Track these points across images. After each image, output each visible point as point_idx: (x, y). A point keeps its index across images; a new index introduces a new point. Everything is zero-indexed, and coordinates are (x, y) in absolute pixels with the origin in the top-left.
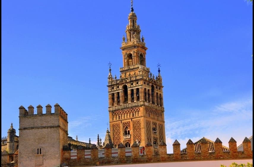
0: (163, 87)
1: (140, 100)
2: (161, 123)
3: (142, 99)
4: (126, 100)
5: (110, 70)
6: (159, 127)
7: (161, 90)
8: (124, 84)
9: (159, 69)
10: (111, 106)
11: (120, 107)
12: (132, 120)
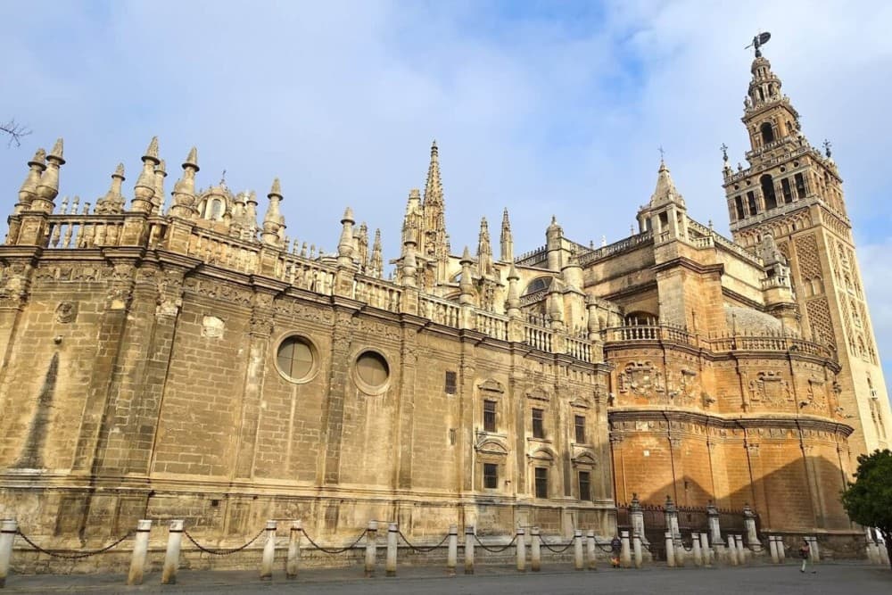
3: (811, 191)
4: (771, 203)
6: (848, 253)
8: (763, 174)
10: (736, 220)
12: (790, 238)
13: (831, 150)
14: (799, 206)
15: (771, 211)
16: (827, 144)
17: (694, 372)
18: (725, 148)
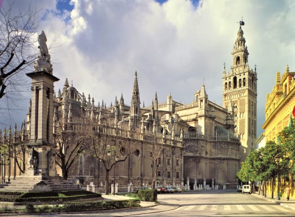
0: (257, 79)
1: (246, 86)
2: (255, 102)
3: (247, 84)
4: (235, 86)
5: (225, 68)
6: (254, 104)
7: (256, 82)
8: (234, 76)
9: (255, 68)
10: (224, 91)
11: (231, 91)
12: (239, 99)
13: (256, 68)
14: (243, 89)
15: (235, 89)
16: (256, 66)
17: (204, 146)
18: (225, 64)
